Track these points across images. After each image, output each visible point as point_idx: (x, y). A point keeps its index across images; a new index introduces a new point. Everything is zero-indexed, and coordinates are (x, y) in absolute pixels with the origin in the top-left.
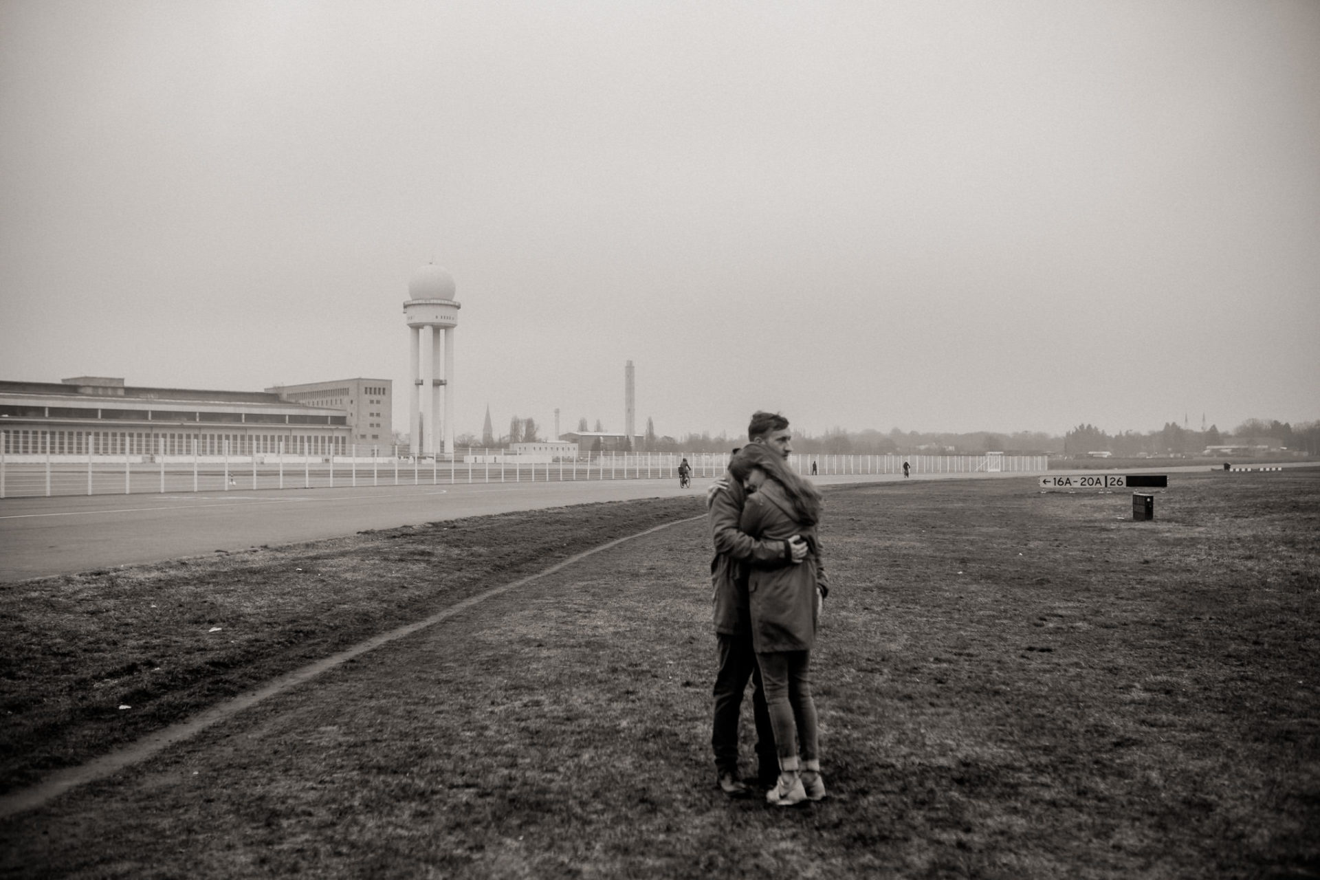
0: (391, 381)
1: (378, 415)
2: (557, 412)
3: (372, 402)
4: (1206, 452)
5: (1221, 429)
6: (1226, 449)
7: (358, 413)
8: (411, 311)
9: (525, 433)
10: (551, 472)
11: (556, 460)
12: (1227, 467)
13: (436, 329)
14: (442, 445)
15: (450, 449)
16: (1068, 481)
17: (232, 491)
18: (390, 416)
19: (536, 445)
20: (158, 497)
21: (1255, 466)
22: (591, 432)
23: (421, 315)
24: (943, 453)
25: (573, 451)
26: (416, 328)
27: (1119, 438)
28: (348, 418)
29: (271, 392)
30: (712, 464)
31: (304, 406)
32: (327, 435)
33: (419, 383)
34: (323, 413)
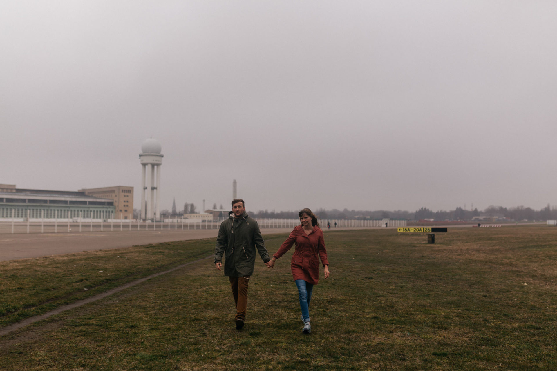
0: (132, 188)
1: (127, 201)
2: (204, 201)
3: (125, 196)
4: (473, 219)
5: (479, 210)
6: (481, 218)
7: (120, 201)
8: (142, 158)
9: (190, 209)
10: (202, 226)
11: (204, 221)
12: (479, 225)
13: (153, 165)
14: (155, 214)
15: (158, 216)
16: (409, 230)
17: (71, 232)
18: (133, 202)
19: (195, 215)
20: (42, 235)
21: (490, 225)
22: (218, 209)
23: (146, 160)
24: (365, 219)
25: (211, 217)
26: (144, 165)
27: (438, 213)
28: (114, 202)
29: (81, 191)
30: (268, 223)
31: (95, 198)
32: (105, 210)
33: (145, 188)
34: (103, 200)
